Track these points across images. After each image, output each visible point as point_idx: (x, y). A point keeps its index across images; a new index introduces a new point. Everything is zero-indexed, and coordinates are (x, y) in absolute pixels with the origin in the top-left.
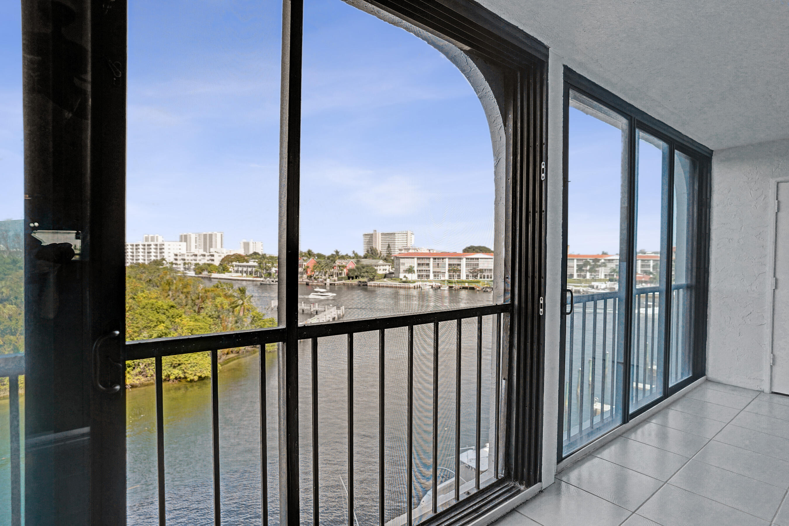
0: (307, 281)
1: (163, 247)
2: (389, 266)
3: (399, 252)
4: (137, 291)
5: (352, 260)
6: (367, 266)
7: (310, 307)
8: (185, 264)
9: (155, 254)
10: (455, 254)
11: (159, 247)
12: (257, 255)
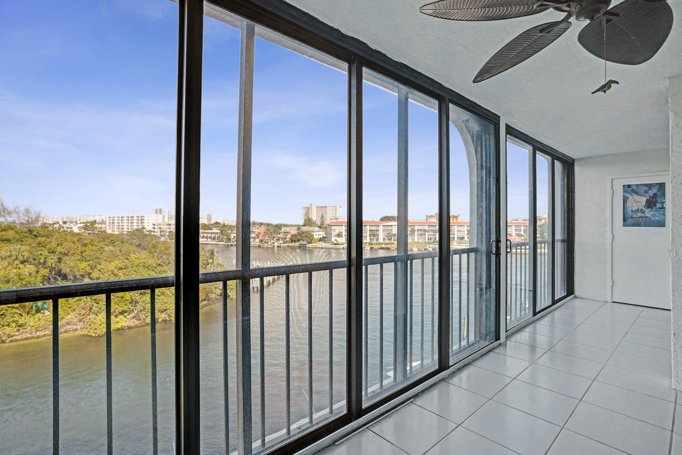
0: (259, 244)
1: (144, 218)
2: (323, 231)
3: (330, 221)
4: (130, 253)
5: (294, 227)
6: (306, 232)
7: (264, 264)
8: (161, 231)
9: (137, 224)
10: (373, 222)
11: (140, 218)
12: (219, 224)
